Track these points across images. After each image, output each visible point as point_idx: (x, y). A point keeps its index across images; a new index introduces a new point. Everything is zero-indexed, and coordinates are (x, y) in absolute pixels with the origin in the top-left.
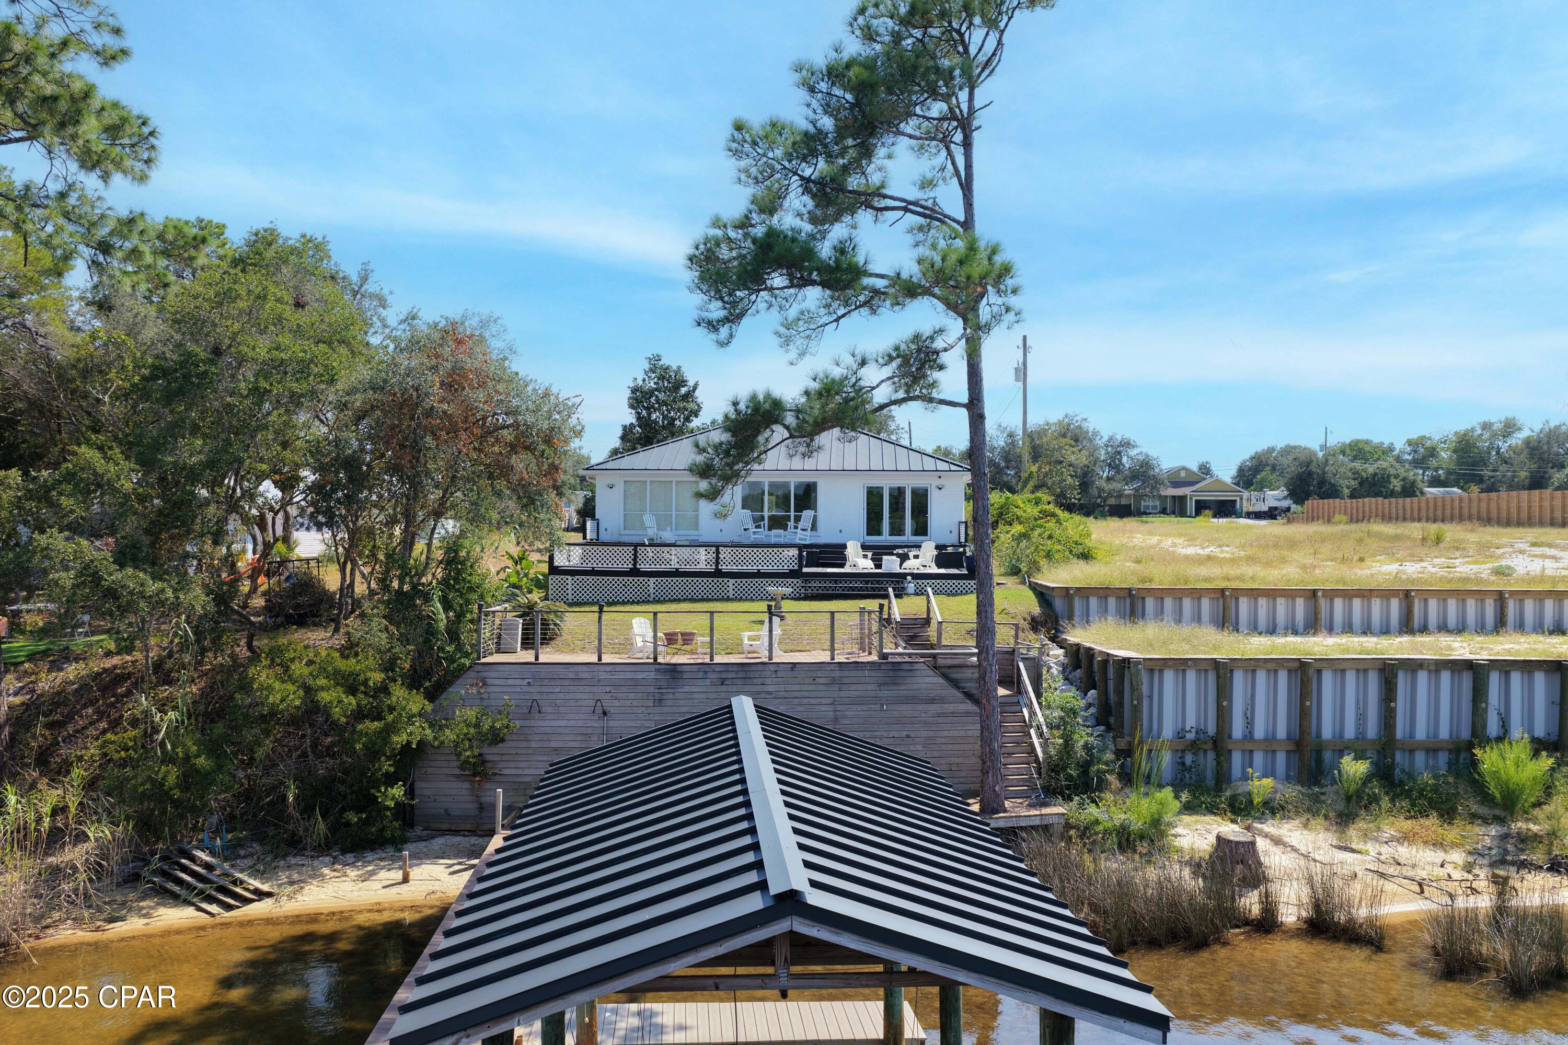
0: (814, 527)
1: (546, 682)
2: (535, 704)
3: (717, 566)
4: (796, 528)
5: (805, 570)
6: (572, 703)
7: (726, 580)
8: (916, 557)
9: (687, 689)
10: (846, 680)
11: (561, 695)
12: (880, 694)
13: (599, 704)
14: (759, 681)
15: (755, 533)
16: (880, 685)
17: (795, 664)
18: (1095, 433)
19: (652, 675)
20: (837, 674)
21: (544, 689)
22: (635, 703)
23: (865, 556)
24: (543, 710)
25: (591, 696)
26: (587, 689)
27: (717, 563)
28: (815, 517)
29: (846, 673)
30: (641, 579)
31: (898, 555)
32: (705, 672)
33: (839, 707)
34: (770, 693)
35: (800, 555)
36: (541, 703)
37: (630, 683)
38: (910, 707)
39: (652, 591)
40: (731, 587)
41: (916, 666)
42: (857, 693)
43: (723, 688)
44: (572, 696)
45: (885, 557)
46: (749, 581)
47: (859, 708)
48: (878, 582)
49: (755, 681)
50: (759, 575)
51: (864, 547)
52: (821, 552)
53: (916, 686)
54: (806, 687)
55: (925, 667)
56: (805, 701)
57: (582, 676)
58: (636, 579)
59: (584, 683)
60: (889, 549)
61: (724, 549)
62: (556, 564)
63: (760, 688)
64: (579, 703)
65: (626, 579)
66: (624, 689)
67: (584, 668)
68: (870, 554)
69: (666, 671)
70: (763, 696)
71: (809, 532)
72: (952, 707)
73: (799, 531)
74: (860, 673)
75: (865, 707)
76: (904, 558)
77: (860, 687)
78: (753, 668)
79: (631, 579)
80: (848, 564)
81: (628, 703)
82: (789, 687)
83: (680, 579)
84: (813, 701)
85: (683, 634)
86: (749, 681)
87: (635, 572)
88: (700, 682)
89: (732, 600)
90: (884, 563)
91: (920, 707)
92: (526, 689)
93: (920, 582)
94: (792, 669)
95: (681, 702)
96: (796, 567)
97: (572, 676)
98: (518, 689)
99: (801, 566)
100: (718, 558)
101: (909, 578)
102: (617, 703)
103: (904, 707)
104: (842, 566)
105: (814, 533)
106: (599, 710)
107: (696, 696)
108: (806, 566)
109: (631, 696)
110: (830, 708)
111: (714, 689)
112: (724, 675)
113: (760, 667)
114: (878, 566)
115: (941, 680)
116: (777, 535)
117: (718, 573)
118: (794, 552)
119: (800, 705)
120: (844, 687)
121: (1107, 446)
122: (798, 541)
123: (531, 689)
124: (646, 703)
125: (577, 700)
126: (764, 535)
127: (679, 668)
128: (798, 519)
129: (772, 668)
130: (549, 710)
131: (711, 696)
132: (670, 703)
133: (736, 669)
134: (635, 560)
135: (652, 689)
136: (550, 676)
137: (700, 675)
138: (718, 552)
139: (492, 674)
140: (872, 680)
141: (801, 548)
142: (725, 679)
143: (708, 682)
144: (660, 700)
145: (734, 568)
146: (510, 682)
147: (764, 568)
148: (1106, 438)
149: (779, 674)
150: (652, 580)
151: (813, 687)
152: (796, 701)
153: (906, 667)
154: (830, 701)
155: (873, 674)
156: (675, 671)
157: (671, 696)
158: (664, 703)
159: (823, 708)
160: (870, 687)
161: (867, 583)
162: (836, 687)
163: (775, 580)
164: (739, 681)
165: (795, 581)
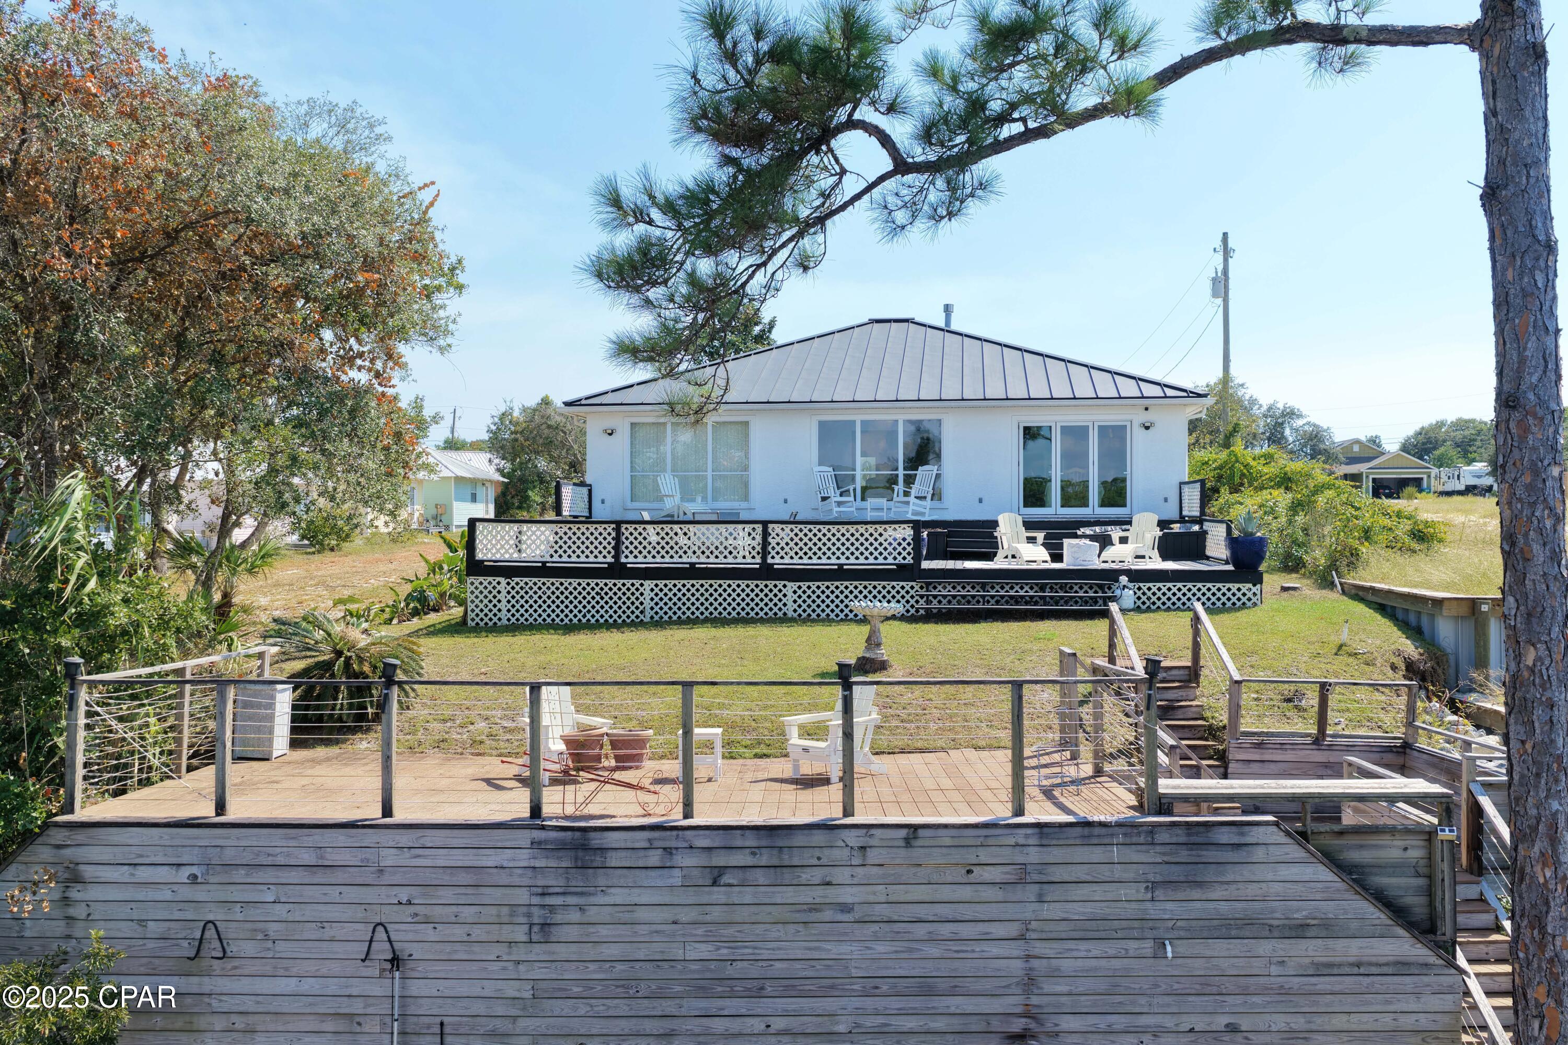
0: (937, 495)
1: (239, 875)
2: (211, 933)
3: (764, 558)
4: (906, 494)
5: (926, 565)
6: (311, 932)
7: (780, 584)
8: (1123, 540)
9: (618, 896)
10: (1059, 874)
11: (280, 911)
12: (1153, 910)
13: (381, 934)
14: (817, 875)
15: (839, 504)
16: (1153, 886)
17: (914, 828)
18: (1253, 401)
19: (523, 858)
20: (1034, 855)
21: (236, 894)
22: (478, 933)
23: (1032, 540)
24: (232, 949)
25: (360, 914)
26: (352, 894)
27: (764, 553)
28: (938, 476)
29: (1056, 854)
30: (628, 583)
31: (1092, 538)
32: (668, 851)
33: (1040, 948)
34: (846, 908)
35: (917, 538)
36: (229, 932)
37: (464, 878)
38: (1236, 947)
39: (648, 604)
40: (791, 596)
41: (1255, 835)
42: (1088, 909)
43: (718, 894)
44: (309, 913)
45: (1066, 542)
46: (823, 585)
47: (1096, 948)
48: (1062, 587)
49: (805, 875)
50: (841, 574)
51: (1029, 525)
52: (949, 535)
53: (1252, 890)
54: (946, 893)
55: (1277, 836)
56: (946, 930)
57: (333, 857)
58: (619, 583)
59: (340, 876)
60: (1070, 528)
61: (777, 528)
62: (480, 556)
63: (817, 895)
64: (328, 933)
65: (601, 582)
66: (447, 895)
67: (340, 837)
68: (1040, 536)
69: (561, 847)
70: (828, 915)
71: (928, 503)
72: (1352, 949)
73: (912, 499)
74: (1097, 854)
75: (1111, 948)
76: (1105, 541)
77: (1098, 892)
78: (799, 839)
79: (610, 582)
80: (1001, 554)
81: (458, 932)
82: (899, 893)
83: (697, 583)
84: (966, 930)
85: (614, 744)
86: (787, 875)
87: (617, 570)
88: (654, 878)
89: (792, 620)
90: (1065, 552)
91: (1265, 947)
92: (187, 892)
93: (1144, 586)
94: (908, 842)
95: (604, 931)
96: (909, 560)
97: (308, 858)
98: (168, 895)
99: (918, 558)
100: (765, 543)
101: (1124, 579)
102: (428, 932)
103: (1220, 947)
104: (990, 557)
105: (936, 504)
106: (382, 951)
107: (642, 914)
108: (929, 557)
109: (468, 913)
110: (1015, 949)
111: (690, 897)
112: (720, 860)
113: (819, 838)
114: (1057, 558)
115: (1324, 874)
116: (875, 506)
117: (766, 572)
118: (907, 532)
119: (932, 939)
120: (1053, 893)
121: (1265, 416)
122: (910, 517)
123: (200, 894)
124: (507, 933)
125: (322, 924)
126: (851, 508)
127: (596, 840)
128: (909, 480)
129: (852, 838)
130: (249, 948)
131: (685, 915)
132: (573, 933)
133: (751, 840)
134: (617, 548)
135: (522, 896)
136: (247, 858)
137: (654, 858)
138: (765, 534)
139: (95, 854)
140: (1130, 873)
141: (917, 526)
142: (722, 870)
143: (676, 877)
144: (545, 926)
145: (797, 562)
146: (143, 874)
147: (851, 562)
148: (1265, 408)
149: (873, 856)
150: (649, 584)
151: (966, 893)
152: (920, 930)
153: (1224, 836)
154: (1013, 929)
155: (1133, 855)
156: (584, 847)
157: (575, 916)
158: (559, 933)
159: (994, 949)
160: (1124, 892)
161: (1042, 588)
162: (1031, 891)
163: (870, 584)
164: (760, 876)
165: (907, 585)
